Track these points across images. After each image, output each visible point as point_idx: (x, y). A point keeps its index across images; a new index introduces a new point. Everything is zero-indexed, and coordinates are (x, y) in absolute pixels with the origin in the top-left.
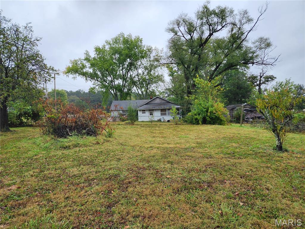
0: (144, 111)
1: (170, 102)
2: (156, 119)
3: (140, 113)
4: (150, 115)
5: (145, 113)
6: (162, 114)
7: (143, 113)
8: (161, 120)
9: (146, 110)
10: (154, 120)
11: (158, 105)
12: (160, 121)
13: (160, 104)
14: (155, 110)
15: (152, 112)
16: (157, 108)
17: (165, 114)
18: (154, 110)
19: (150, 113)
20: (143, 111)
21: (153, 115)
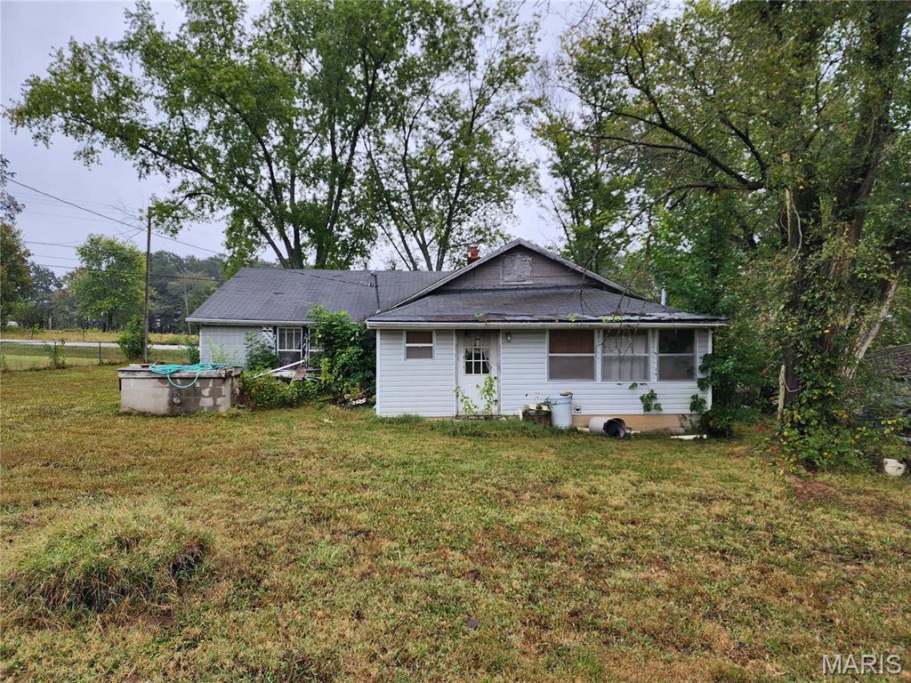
0: (418, 339)
1: (601, 286)
2: (513, 405)
3: (388, 357)
4: (468, 371)
5: (428, 353)
6: (556, 372)
7: (410, 353)
8: (549, 415)
9: (443, 332)
10: (494, 410)
11: (525, 299)
12: (540, 418)
13: (536, 296)
14: (509, 333)
15: (482, 346)
16: (519, 317)
17: (584, 371)
18: (494, 333)
19: (469, 356)
20: (416, 335)
21: (493, 373)
